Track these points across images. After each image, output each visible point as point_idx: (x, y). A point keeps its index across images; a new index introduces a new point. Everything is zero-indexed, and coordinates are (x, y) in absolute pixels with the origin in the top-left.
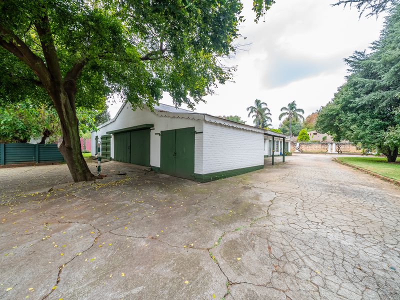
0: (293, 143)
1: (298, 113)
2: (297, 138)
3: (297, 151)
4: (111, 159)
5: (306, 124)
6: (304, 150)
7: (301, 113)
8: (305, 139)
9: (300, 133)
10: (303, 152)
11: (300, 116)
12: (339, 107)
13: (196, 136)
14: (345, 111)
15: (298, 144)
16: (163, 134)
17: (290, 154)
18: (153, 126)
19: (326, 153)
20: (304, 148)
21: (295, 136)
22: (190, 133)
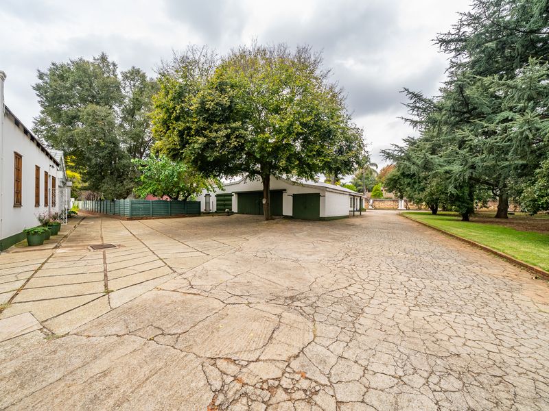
0: (367, 200)
1: (371, 167)
2: (371, 194)
3: (370, 207)
4: (233, 213)
5: (380, 178)
6: (377, 206)
7: (374, 168)
8: (378, 196)
9: (374, 189)
10: (376, 209)
11: (374, 171)
12: (399, 174)
13: (321, 198)
14: (404, 176)
15: (371, 201)
16: (294, 196)
17: (365, 210)
18: (285, 190)
19: (397, 209)
20: (377, 204)
21: (369, 191)
22: (318, 196)
